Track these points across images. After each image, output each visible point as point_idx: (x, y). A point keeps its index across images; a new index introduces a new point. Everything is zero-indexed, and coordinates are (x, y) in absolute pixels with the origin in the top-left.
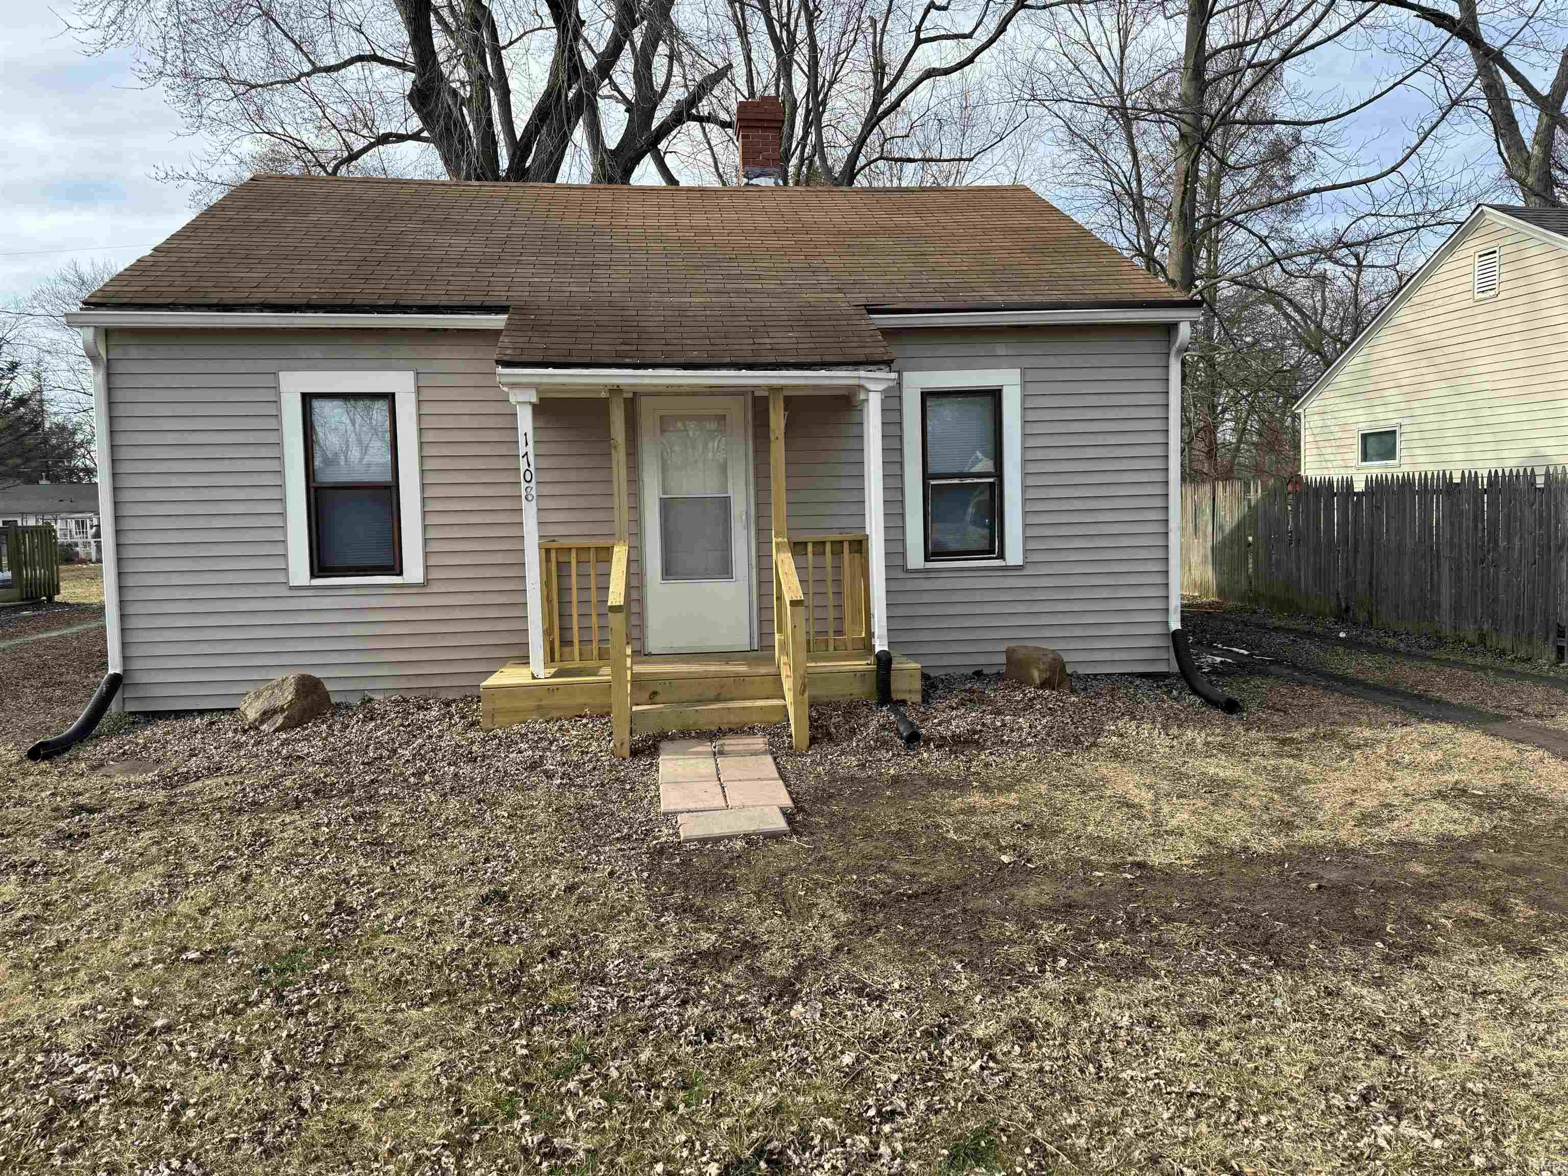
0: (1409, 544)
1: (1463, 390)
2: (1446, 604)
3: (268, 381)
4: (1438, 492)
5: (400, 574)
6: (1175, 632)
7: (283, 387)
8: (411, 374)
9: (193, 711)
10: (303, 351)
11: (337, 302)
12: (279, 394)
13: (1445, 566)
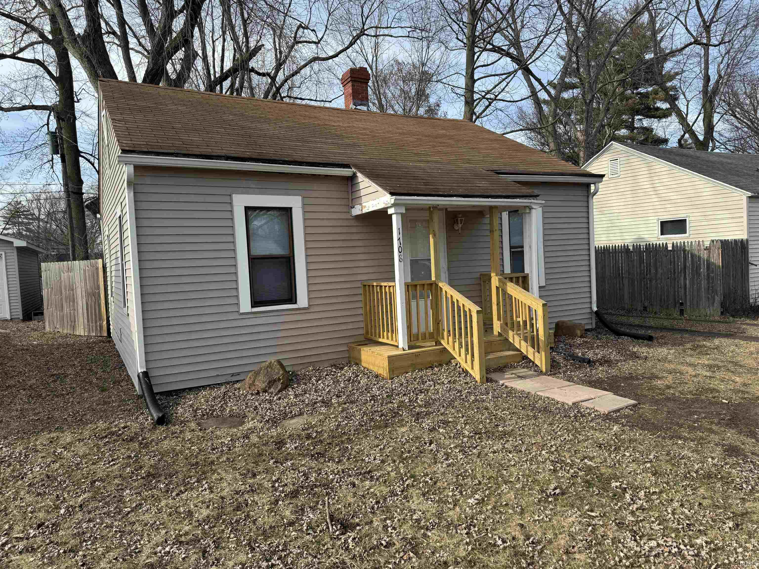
0: (607, 273)
1: (606, 212)
2: (626, 296)
3: (227, 199)
4: (621, 252)
5: (296, 303)
6: (596, 312)
7: (235, 203)
8: (300, 198)
9: (200, 387)
10: (244, 183)
11: (260, 157)
12: (232, 206)
13: (626, 282)
